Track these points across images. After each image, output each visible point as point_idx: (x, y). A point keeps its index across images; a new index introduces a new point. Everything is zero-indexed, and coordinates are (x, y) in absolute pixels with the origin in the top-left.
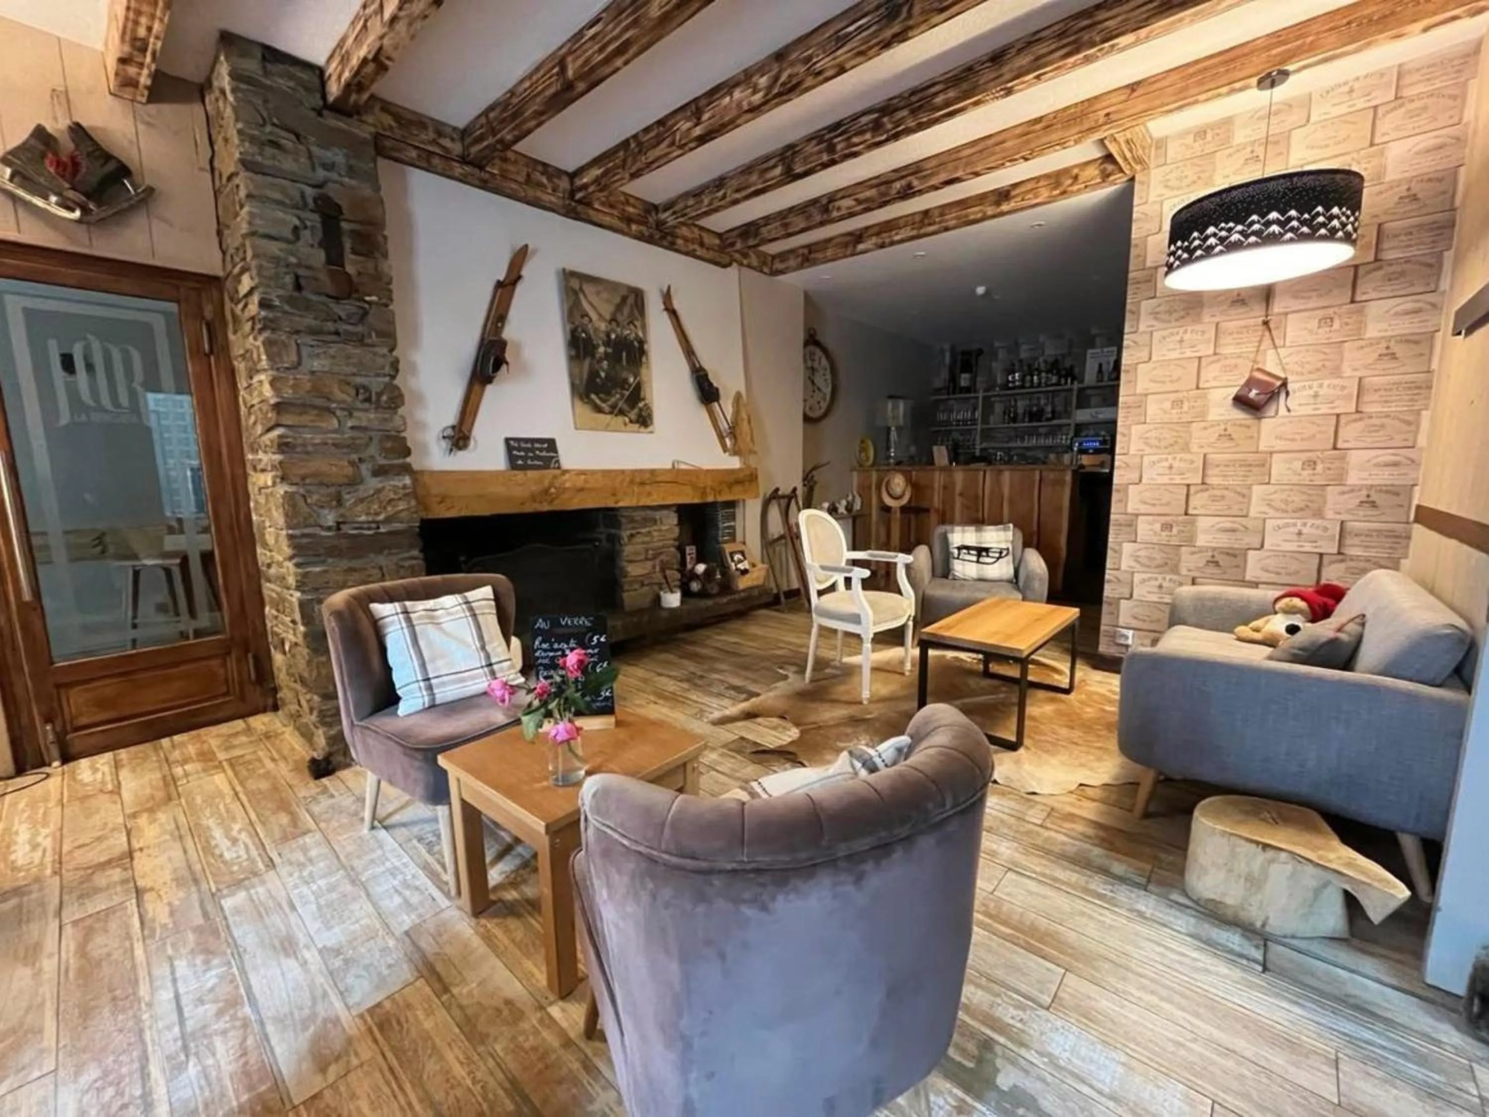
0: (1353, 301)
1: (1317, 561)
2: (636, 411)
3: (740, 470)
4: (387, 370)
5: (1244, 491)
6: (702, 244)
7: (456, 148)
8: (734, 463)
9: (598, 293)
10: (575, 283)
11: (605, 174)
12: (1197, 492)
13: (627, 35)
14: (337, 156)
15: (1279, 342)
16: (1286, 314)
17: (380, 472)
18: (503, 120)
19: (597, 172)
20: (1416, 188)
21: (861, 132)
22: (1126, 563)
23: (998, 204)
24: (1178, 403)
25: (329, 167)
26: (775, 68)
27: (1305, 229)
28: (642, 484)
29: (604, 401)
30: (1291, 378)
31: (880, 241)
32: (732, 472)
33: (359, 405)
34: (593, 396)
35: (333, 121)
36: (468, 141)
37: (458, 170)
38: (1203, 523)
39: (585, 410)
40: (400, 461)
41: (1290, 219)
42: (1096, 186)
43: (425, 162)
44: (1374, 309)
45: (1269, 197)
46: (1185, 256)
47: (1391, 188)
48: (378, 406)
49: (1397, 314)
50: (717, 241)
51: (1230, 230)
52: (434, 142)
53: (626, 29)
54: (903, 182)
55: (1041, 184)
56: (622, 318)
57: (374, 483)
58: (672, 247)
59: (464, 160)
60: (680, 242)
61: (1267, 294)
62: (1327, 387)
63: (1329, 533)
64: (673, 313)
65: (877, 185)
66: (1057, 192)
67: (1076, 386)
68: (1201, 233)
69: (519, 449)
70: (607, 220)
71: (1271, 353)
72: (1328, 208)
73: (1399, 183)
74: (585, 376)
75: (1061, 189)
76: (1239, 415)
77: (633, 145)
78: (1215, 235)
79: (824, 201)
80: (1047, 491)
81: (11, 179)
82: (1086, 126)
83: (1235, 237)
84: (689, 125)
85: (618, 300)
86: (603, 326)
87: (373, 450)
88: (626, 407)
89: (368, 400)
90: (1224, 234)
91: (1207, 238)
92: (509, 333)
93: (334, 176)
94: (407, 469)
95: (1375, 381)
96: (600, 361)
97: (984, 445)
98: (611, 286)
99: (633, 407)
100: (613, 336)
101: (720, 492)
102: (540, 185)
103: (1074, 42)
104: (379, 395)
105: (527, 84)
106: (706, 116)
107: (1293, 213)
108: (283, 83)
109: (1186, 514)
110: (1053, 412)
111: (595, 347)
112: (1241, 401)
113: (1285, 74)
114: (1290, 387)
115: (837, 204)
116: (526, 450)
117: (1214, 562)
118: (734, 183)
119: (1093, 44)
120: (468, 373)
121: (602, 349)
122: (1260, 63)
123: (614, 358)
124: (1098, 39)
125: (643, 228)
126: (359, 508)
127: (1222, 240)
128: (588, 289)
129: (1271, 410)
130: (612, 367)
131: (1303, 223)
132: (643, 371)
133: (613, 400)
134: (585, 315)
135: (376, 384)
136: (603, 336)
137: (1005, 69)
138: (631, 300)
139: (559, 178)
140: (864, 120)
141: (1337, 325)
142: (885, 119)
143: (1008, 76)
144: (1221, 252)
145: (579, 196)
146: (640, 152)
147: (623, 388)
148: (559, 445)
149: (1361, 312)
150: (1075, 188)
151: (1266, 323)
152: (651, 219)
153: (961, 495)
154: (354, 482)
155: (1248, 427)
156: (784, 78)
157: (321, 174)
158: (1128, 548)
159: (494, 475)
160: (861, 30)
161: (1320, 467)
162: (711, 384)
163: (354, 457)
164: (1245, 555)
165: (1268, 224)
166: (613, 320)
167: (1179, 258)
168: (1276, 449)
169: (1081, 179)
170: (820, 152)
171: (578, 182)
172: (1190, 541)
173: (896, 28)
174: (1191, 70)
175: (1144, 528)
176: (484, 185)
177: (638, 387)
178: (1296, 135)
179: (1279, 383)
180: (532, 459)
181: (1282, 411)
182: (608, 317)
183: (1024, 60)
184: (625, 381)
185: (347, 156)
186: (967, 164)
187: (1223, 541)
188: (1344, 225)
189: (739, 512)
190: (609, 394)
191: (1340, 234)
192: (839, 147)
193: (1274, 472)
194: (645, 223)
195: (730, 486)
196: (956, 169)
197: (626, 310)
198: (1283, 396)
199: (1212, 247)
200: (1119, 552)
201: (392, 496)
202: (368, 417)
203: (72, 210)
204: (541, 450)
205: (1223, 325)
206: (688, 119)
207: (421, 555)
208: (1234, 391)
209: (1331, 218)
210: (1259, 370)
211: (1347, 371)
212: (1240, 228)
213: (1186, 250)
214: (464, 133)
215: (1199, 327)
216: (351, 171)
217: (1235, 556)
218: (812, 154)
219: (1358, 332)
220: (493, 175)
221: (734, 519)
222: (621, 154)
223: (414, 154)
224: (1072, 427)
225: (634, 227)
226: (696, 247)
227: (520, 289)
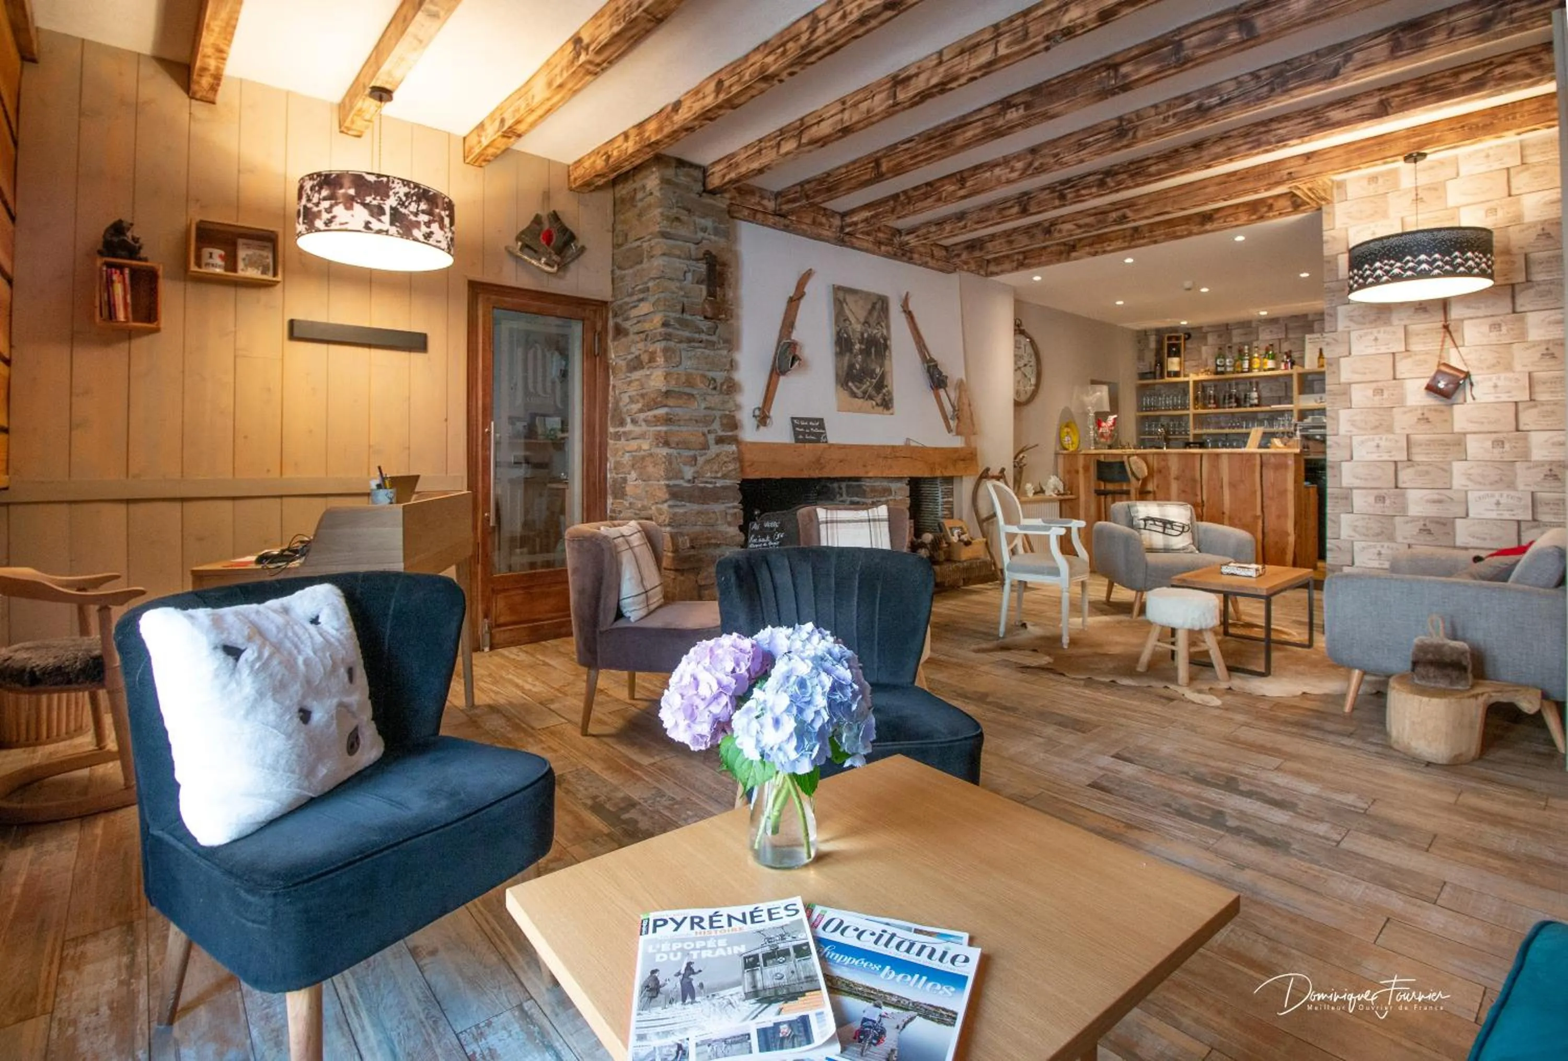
0: (1514, 312)
1: (1516, 527)
2: (880, 396)
3: (962, 449)
4: (728, 367)
5: (1446, 467)
6: (933, 256)
7: (771, 205)
8: (957, 442)
9: (856, 302)
10: (841, 295)
11: (872, 217)
12: (1404, 468)
13: (933, 153)
14: (708, 223)
15: (1459, 342)
16: (1462, 320)
17: (720, 441)
18: (818, 191)
19: (866, 214)
20: (1549, 229)
21: (1090, 187)
22: (1345, 532)
23: (1202, 224)
24: (1379, 391)
25: (704, 230)
26: (1029, 158)
27: (1448, 267)
28: (886, 458)
29: (858, 388)
30: (1472, 372)
31: (1092, 250)
32: (955, 450)
33: (710, 391)
34: (850, 384)
35: (707, 200)
36: (779, 200)
37: (771, 219)
38: (1414, 496)
39: (845, 394)
40: (730, 434)
41: (1435, 260)
42: (1288, 214)
43: (753, 216)
44: (1533, 319)
45: (1418, 245)
46: (1361, 281)
47: (1528, 228)
48: (721, 392)
49: (1550, 323)
50: (944, 253)
51: (1391, 265)
52: (759, 204)
53: (935, 149)
54: (1119, 213)
55: (1241, 209)
56: (873, 321)
57: (714, 449)
58: (910, 260)
59: (776, 214)
60: (916, 256)
61: (1444, 304)
62: (1503, 380)
63: (1523, 503)
64: (909, 315)
65: (1095, 214)
66: (1254, 217)
67: (1296, 370)
68: (1371, 265)
69: (800, 426)
70: (865, 245)
71: (1453, 351)
72: (1463, 253)
73: (1534, 225)
74: (845, 368)
75: (1259, 214)
76: (1431, 401)
77: (902, 198)
78: (1381, 268)
79: (1047, 224)
80: (1270, 475)
81: (521, 249)
82: (1273, 180)
83: (1396, 271)
84: (953, 188)
85: (869, 307)
86: (858, 327)
87: (716, 425)
88: (874, 393)
89: (715, 388)
90: (1387, 267)
91: (1375, 270)
92: (796, 336)
93: (706, 235)
94: (735, 440)
95: (1539, 375)
96: (855, 356)
97: (1198, 431)
98: (867, 295)
99: (878, 393)
100: (866, 335)
101: (946, 468)
102: (821, 224)
103: (1258, 140)
104: (722, 384)
105: (844, 170)
106: (968, 184)
107: (1437, 256)
108: (683, 179)
109: (1397, 487)
110: (1259, 398)
111: (853, 345)
112: (1431, 388)
113: (1425, 155)
114: (1474, 378)
115: (1058, 227)
116: (805, 427)
117: (1426, 530)
118: (975, 217)
119: (1270, 143)
120: (769, 368)
121: (857, 346)
122: (1403, 146)
123: (866, 352)
124: (1273, 140)
125: (889, 248)
126: (708, 467)
127: (1387, 272)
128: (850, 299)
129: (1458, 397)
130: (864, 361)
131: (1446, 263)
132: (887, 362)
133: (864, 387)
134: (846, 319)
135: (720, 376)
136: (858, 335)
137: (1205, 153)
138: (878, 306)
139: (832, 217)
140: (1091, 178)
141: (1504, 329)
142: (1108, 180)
143: (1207, 158)
144: (1387, 282)
145: (847, 230)
146: (909, 203)
147: (872, 378)
148: (827, 425)
149: (1522, 320)
150: (1271, 214)
151: (1446, 327)
152: (896, 240)
153: (1177, 478)
154: (705, 447)
155: (1442, 412)
156: (1036, 164)
157: (700, 235)
158: (1345, 518)
159: (784, 446)
160: (1098, 141)
161: (1507, 446)
162: (940, 373)
163: (706, 430)
164: (1453, 523)
165: (1420, 263)
166: (866, 322)
167: (1356, 282)
168: (1469, 430)
169: (1276, 207)
170: (1053, 199)
171: (848, 220)
172: (1403, 510)
173: (1125, 142)
174: (1353, 147)
175: (1360, 501)
176: (786, 228)
177: (883, 377)
178: (1451, 185)
179: (1462, 376)
180: (809, 434)
181: (1469, 398)
182: (862, 320)
183: (1219, 149)
184: (874, 371)
185: (714, 222)
186: (1174, 202)
187: (1432, 511)
188: (1478, 265)
189: (956, 486)
190: (861, 381)
191: (1476, 271)
192: (1070, 196)
193: (1469, 451)
194: (891, 245)
195: (955, 462)
196: (1165, 205)
197: (875, 314)
198: (1468, 387)
199: (1379, 277)
200: (1337, 523)
201: (726, 459)
202: (715, 399)
203: (552, 266)
204: (814, 427)
205: (1412, 328)
206: (954, 184)
207: (741, 506)
208: (1425, 382)
209: (1467, 260)
210: (1446, 365)
211: (1518, 367)
212: (1398, 264)
213: (1361, 276)
214: (778, 195)
215: (1389, 329)
216: (716, 232)
217: (1444, 524)
218: (1045, 200)
219: (1522, 336)
220: (792, 221)
221: (952, 495)
222: (891, 203)
223: (746, 212)
224: (1295, 414)
225: (883, 248)
226: (929, 259)
227: (803, 303)
